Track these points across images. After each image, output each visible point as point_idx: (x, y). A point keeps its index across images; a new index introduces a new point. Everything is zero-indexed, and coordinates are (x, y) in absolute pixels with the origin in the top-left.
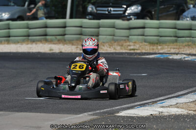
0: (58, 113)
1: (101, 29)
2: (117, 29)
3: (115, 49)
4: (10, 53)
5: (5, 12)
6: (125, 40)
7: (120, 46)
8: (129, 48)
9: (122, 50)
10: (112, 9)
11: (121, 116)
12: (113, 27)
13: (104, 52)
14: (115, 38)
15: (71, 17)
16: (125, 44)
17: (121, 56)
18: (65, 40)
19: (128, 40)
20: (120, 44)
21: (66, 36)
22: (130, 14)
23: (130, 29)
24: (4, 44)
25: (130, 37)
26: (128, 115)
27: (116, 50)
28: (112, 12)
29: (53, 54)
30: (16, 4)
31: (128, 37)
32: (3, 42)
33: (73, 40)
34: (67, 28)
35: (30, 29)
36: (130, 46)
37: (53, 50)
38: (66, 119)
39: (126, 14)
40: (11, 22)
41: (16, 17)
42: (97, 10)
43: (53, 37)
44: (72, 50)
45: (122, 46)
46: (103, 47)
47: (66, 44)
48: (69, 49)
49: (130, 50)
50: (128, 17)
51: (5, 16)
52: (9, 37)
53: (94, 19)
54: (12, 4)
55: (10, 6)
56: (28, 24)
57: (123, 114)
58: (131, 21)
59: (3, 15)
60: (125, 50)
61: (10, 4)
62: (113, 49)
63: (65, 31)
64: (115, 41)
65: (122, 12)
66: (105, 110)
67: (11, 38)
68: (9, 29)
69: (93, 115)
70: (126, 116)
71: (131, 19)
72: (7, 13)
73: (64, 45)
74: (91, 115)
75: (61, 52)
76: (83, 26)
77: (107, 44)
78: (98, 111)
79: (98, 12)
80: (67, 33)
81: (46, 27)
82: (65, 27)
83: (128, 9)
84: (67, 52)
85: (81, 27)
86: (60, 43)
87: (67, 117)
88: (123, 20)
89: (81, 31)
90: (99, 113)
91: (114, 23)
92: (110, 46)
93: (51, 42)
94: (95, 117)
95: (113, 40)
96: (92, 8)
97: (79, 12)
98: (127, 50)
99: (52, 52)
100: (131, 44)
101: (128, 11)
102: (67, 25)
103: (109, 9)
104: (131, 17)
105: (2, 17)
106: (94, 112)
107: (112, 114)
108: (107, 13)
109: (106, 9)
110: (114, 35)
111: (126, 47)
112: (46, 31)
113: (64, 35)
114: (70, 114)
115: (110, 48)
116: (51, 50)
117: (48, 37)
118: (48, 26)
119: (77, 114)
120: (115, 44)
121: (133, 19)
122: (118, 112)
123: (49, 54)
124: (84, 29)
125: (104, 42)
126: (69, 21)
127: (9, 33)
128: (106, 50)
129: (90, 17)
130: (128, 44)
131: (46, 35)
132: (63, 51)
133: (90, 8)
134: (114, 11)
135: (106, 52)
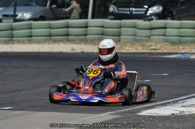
0: (80, 113)
1: (122, 29)
2: (139, 29)
3: (136, 49)
4: (32, 53)
5: (27, 12)
6: (146, 40)
7: (141, 46)
8: (151, 48)
9: (144, 50)
10: (134, 9)
11: (143, 116)
12: (135, 27)
13: (125, 52)
14: (136, 38)
15: (93, 17)
16: (146, 44)
17: (143, 56)
18: (87, 40)
19: (150, 40)
20: (142, 44)
21: (88, 36)
22: (151, 15)
23: (151, 29)
24: (26, 43)
25: (152, 37)
26: (150, 115)
27: (138, 50)
28: (134, 13)
29: (75, 54)
30: (38, 4)
31: (150, 37)
32: (25, 42)
33: (95, 40)
34: (89, 28)
35: (52, 29)
36: (151, 46)
37: (75, 50)
38: (87, 118)
39: (148, 14)
40: (32, 22)
41: (38, 17)
42: (119, 10)
43: (75, 37)
44: (94, 49)
45: (144, 46)
46: (125, 47)
47: (88, 44)
48: (91, 49)
49: (152, 50)
50: (150, 18)
51: (27, 16)
52: (31, 36)
53: (115, 19)
54: (34, 4)
55: (32, 5)
56: (49, 24)
57: (145, 113)
58: (152, 22)
59: (25, 14)
60: (147, 50)
61: (31, 4)
62: (134, 49)
63: (87, 31)
64: (137, 41)
65: (143, 13)
66: (127, 109)
67: (33, 38)
68: (31, 28)
69: (115, 114)
70: (148, 116)
71: (152, 19)
72: (29, 13)
73: (86, 45)
74: (113, 114)
75: (83, 52)
76: (105, 26)
77: (129, 44)
78: (120, 111)
79: (120, 12)
80: (88, 32)
81: (68, 27)
82: (87, 27)
83: (150, 9)
84: (88, 51)
85: (103, 27)
86: (82, 43)
87: (89, 116)
88: (145, 20)
89: (103, 31)
90: (120, 112)
91: (136, 23)
92: (132, 46)
93: (73, 41)
94: (117, 116)
95: (135, 39)
96: (114, 8)
97: (101, 12)
98: (149, 50)
99: (74, 51)
100: (152, 43)
101: (150, 12)
102: (89, 25)
103: (131, 9)
104: (153, 17)
105: (24, 17)
106: (116, 112)
107: (134, 113)
108: (129, 13)
109: (128, 9)
110: (135, 35)
111: (147, 47)
112: (68, 31)
113: (86, 35)
114: (92, 113)
115: (132, 48)
116: (72, 50)
117: (69, 37)
118: (70, 26)
119: (98, 113)
120: (137, 44)
121: (154, 19)
122: (139, 112)
123: (71, 53)
124: (105, 29)
125: (125, 43)
126: (90, 21)
127: (31, 32)
128: (128, 50)
129: (112, 17)
130: (149, 43)
131: (68, 35)
132: (85, 51)
133: (112, 9)
134: (135, 11)
135: (128, 51)
